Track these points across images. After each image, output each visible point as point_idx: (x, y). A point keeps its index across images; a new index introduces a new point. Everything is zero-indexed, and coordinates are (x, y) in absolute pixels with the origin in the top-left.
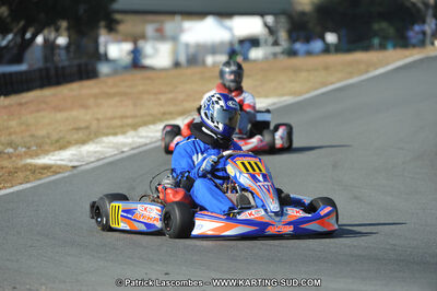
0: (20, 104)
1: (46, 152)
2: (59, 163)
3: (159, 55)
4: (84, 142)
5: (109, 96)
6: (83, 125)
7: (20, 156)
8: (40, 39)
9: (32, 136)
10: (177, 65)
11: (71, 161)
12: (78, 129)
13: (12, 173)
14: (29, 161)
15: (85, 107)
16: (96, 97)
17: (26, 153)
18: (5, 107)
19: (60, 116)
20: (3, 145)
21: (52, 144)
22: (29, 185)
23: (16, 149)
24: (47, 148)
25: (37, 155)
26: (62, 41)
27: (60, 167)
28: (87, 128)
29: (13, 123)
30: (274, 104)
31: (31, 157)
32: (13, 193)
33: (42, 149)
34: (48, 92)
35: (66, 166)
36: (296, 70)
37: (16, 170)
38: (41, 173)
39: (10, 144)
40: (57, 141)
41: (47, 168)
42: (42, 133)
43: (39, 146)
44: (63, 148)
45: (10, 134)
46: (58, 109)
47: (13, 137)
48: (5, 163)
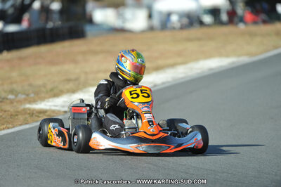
0: (21, 59)
1: (43, 99)
2: (53, 108)
3: (137, 20)
4: (74, 91)
5: (95, 53)
6: (73, 77)
7: (20, 102)
8: (36, 5)
9: (30, 85)
10: (151, 29)
11: (63, 106)
12: (69, 80)
13: (14, 116)
14: (28, 106)
15: (75, 62)
16: (84, 53)
17: (25, 100)
18: (8, 61)
19: (54, 69)
20: (5, 92)
21: (47, 92)
22: (27, 126)
23: (16, 96)
24: (43, 95)
25: (34, 101)
26: (56, 6)
27: (53, 111)
28: (77, 79)
29: (14, 74)
30: (233, 63)
31: (30, 102)
32: (13, 133)
33: (39, 97)
34: (43, 49)
35: (59, 111)
36: (252, 35)
37: (17, 113)
38: (38, 117)
39: (12, 92)
40: (52, 90)
41: (43, 112)
42: (40, 82)
43: (37, 93)
44: (56, 95)
45: (12, 83)
46: (52, 63)
47: (15, 86)
48: (8, 107)
